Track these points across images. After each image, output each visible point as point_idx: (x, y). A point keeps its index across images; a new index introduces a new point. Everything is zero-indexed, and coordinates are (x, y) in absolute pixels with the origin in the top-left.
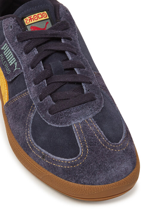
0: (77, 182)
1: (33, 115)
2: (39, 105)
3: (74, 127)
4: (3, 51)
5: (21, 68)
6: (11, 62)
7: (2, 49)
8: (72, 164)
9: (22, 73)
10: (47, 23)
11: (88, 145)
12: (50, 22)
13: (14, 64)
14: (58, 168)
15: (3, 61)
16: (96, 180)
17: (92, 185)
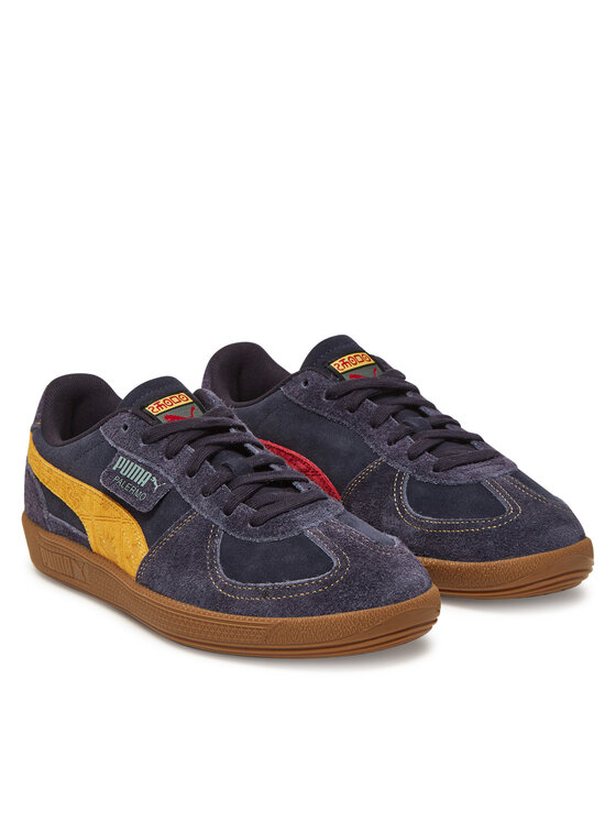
0: (344, 610)
1: (218, 542)
2: (225, 522)
3: (309, 534)
4: (118, 470)
5: (168, 482)
6: (141, 480)
7: (114, 468)
8: (326, 583)
9: (174, 488)
10: (193, 409)
11: (345, 550)
12: (197, 408)
13: (149, 481)
14: (299, 598)
15: (124, 486)
16: (379, 598)
17: (373, 607)
